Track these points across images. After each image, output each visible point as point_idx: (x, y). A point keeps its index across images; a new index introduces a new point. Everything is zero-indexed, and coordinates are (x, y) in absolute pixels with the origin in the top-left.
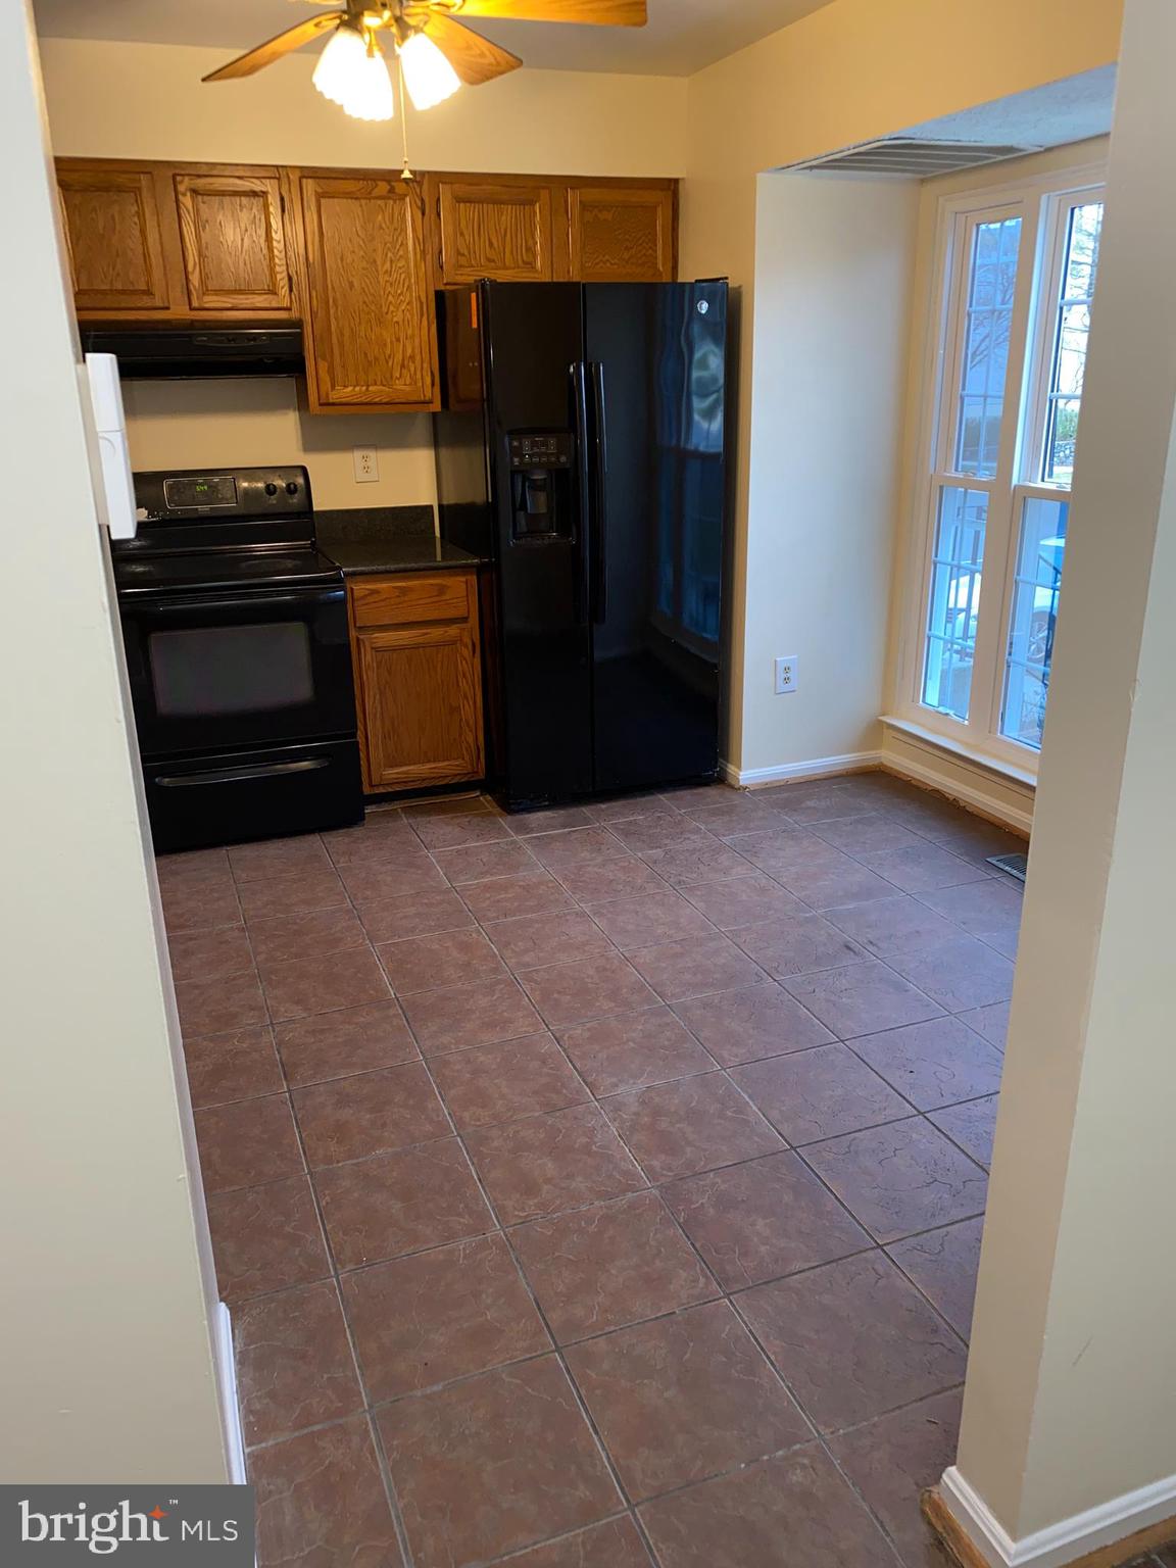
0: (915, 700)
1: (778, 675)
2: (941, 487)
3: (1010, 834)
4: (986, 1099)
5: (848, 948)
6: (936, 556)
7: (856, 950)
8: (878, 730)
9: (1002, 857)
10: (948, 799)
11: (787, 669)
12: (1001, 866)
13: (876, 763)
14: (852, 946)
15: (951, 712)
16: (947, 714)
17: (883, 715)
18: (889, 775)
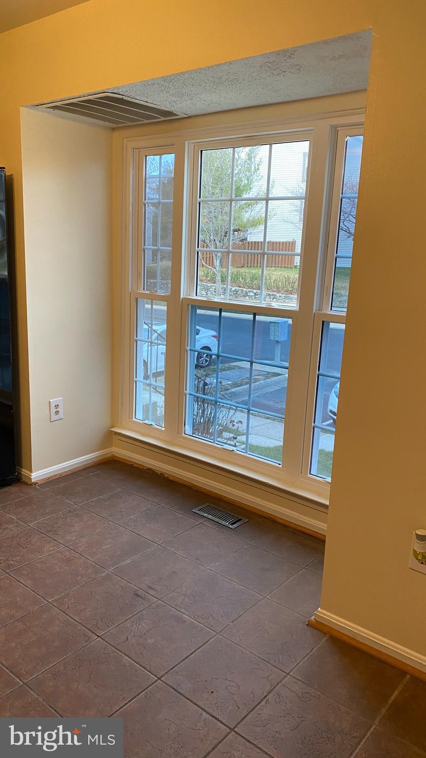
0: (130, 417)
1: (52, 410)
2: (137, 299)
3: (197, 491)
4: (265, 701)
5: (137, 595)
6: (137, 337)
7: (143, 596)
8: (110, 436)
9: (201, 507)
10: (157, 473)
11: (57, 406)
12: (202, 514)
13: (110, 455)
14: (139, 593)
15: (153, 424)
16: (151, 425)
17: (112, 428)
18: (119, 462)
